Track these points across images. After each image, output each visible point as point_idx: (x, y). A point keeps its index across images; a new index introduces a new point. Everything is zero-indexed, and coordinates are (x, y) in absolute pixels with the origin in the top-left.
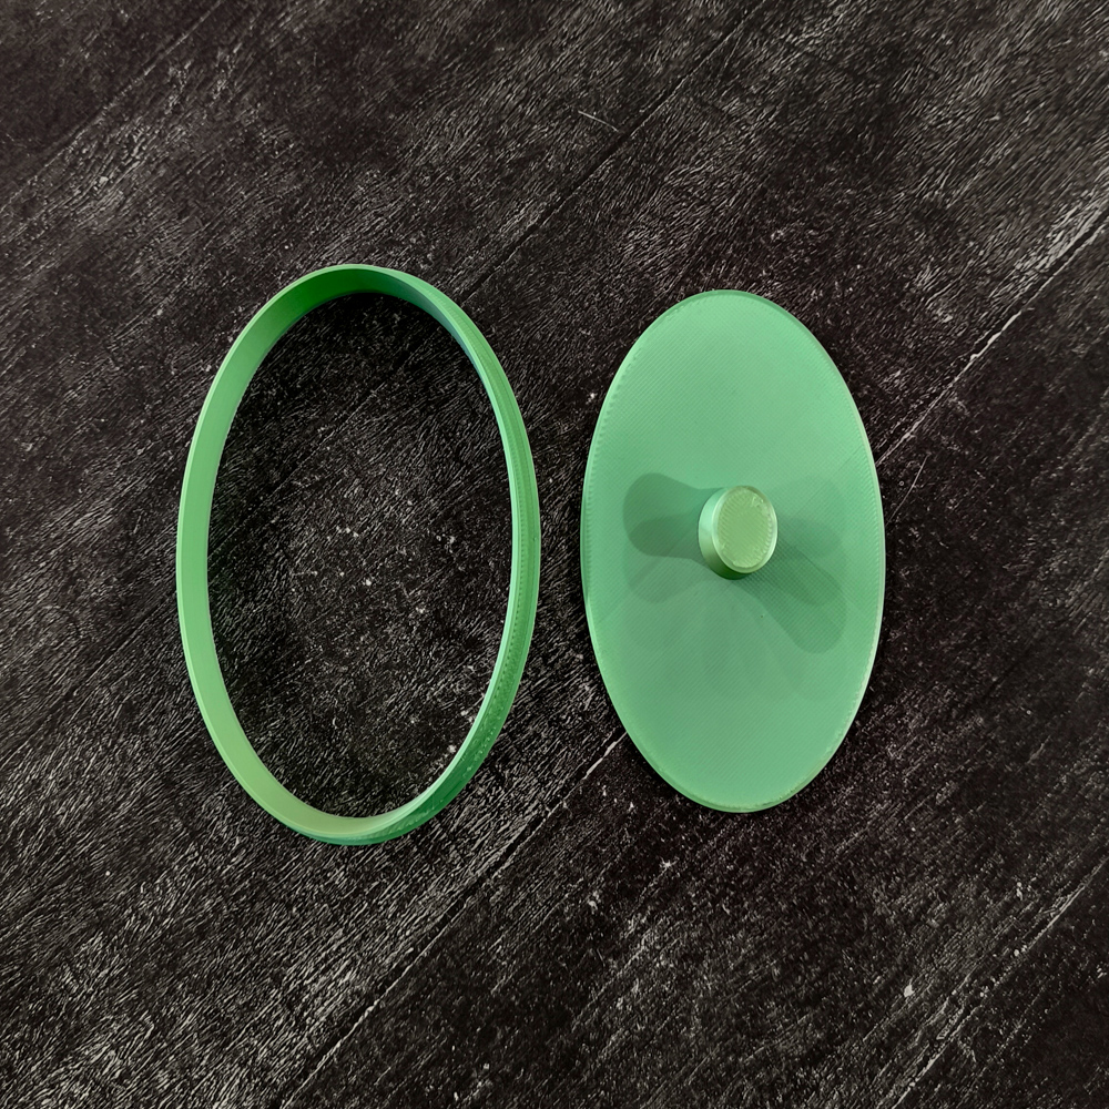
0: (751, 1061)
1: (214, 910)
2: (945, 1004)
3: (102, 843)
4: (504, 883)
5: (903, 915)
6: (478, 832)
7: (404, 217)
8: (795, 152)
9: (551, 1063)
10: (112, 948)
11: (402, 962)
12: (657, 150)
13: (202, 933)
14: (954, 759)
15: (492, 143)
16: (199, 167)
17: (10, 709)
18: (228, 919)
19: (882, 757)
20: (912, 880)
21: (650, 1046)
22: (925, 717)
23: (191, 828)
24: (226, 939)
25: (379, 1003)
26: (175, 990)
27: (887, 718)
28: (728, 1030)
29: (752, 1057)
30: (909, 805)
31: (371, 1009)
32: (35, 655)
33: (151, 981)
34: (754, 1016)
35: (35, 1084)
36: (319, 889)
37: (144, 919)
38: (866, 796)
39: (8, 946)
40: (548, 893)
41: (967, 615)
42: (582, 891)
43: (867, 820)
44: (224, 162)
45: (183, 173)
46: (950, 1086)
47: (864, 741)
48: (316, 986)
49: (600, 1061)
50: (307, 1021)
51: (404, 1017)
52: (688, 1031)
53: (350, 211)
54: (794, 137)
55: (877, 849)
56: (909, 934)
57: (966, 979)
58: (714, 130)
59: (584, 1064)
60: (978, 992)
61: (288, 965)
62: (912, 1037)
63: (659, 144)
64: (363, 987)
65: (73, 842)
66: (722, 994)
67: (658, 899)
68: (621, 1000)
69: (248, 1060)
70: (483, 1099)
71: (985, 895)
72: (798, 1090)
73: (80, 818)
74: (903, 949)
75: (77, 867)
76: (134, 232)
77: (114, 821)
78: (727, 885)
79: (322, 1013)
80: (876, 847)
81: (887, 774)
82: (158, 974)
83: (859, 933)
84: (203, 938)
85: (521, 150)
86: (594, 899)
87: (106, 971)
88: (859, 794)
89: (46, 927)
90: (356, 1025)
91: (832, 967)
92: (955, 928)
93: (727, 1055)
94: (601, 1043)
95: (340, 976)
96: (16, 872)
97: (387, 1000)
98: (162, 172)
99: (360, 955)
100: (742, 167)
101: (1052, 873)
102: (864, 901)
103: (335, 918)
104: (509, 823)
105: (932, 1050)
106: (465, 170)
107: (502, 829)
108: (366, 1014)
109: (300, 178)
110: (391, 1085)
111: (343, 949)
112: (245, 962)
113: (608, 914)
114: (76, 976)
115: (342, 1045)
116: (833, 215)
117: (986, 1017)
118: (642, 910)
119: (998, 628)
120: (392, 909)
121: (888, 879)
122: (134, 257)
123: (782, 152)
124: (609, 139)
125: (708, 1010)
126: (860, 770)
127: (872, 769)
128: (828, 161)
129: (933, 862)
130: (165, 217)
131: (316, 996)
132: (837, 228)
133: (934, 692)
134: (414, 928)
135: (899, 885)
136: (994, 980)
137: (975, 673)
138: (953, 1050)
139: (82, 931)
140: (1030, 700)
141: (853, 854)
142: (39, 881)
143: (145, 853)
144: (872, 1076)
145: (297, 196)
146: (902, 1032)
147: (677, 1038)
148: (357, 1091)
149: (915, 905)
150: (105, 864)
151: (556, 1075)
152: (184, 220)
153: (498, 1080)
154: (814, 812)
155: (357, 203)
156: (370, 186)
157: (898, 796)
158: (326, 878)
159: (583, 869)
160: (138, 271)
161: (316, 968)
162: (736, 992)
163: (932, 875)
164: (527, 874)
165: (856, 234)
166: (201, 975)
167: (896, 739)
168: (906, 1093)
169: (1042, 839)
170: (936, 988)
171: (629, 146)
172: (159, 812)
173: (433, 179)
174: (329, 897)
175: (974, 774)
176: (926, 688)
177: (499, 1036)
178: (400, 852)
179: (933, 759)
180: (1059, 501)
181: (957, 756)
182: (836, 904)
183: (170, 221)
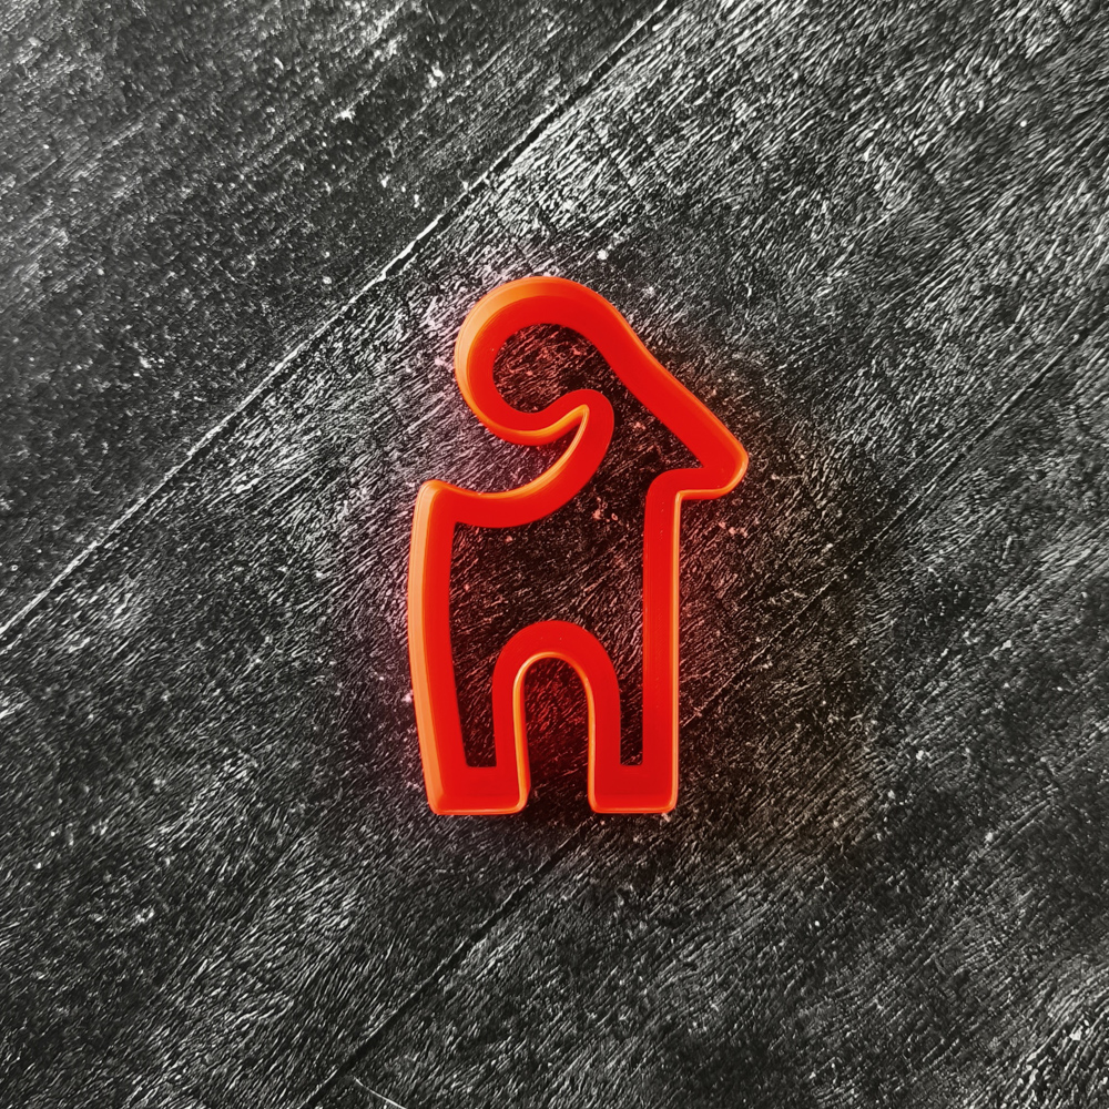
7: (655, 961)
8: (109, 1038)
12: (301, 1047)
15: (530, 1069)
16: (942, 1050)
44: (907, 1054)
45: (965, 1041)
53: (730, 973)
54: (109, 1061)
58: (220, 1075)
63: (297, 1056)
76: (1030, 957)
85: (491, 1055)
98: (994, 1044)
100: (185, 1019)
106: (568, 1029)
109: (800, 1026)
116: (66, 943)
122: (1027, 919)
123: (127, 1038)
124: (367, 1067)
128: (66, 1022)
130: (987, 976)
132: (62, 922)
145: (803, 999)
152: (961, 970)
155: (721, 985)
156: (703, 1010)
160: (1021, 898)
165: (37, 913)
171: (340, 1056)
173: (614, 1017)
183: (980, 970)
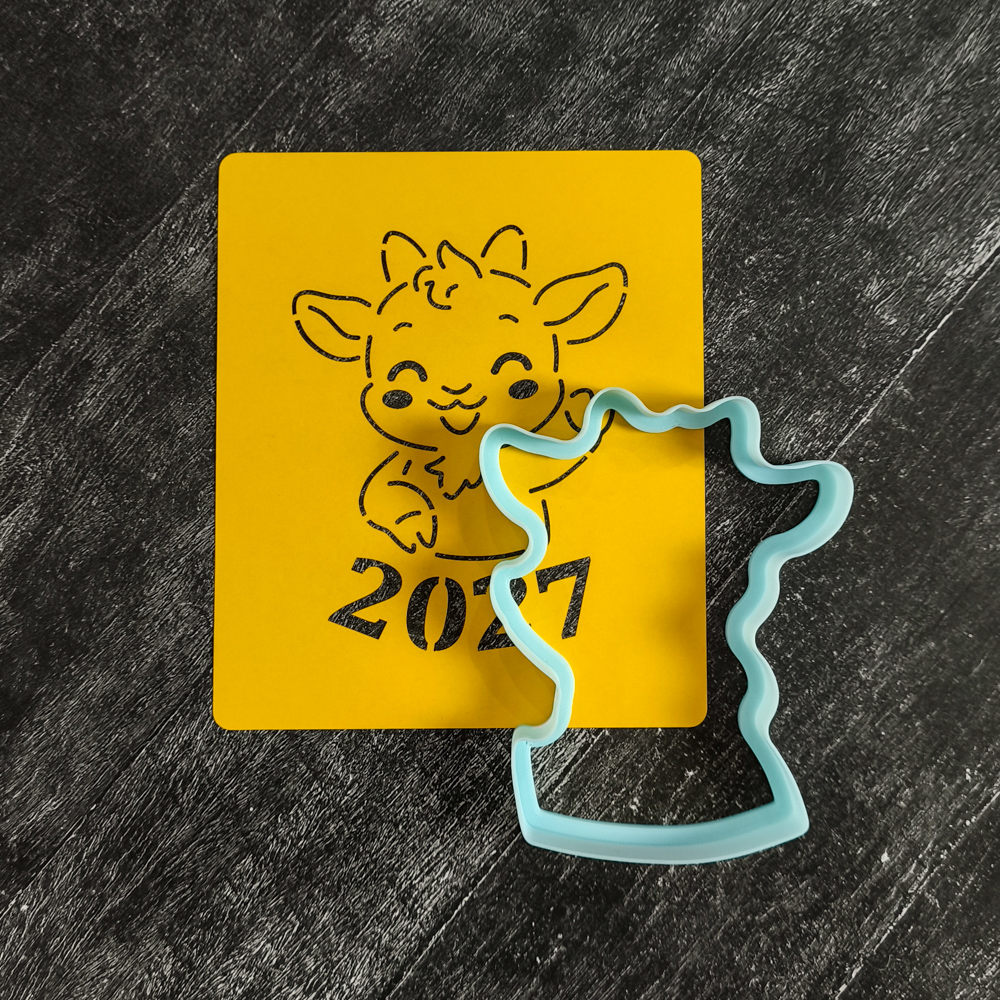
0: (765, 918)
1: (337, 832)
2: (914, 865)
3: (245, 786)
4: (563, 796)
5: (878, 800)
6: (539, 758)
9: (610, 931)
10: (260, 866)
11: (488, 862)
13: (330, 850)
14: (913, 676)
17: (161, 686)
18: (350, 838)
19: (856, 678)
20: (884, 772)
21: (685, 913)
22: (888, 645)
23: (313, 770)
24: (349, 853)
25: (472, 895)
26: (313, 895)
27: (858, 648)
28: (746, 896)
29: (765, 915)
30: (879, 714)
31: (466, 899)
32: (176, 643)
33: (294, 889)
34: (765, 885)
35: (210, 974)
36: (419, 811)
37: (284, 843)
38: (844, 710)
39: (179, 870)
40: (598, 801)
41: (919, 561)
42: (625, 799)
43: (846, 728)
46: (920, 927)
47: (841, 666)
48: (423, 884)
49: (648, 926)
50: (418, 911)
51: (493, 904)
52: (715, 898)
55: (855, 751)
56: (883, 814)
57: (929, 846)
59: (635, 929)
60: (939, 854)
61: (399, 870)
62: (889, 892)
64: (459, 882)
65: (222, 786)
66: (739, 870)
67: (685, 801)
68: (661, 879)
69: (374, 944)
70: (559, 960)
71: (942, 780)
72: (803, 938)
73: (225, 768)
74: (879, 826)
75: (226, 806)
77: (252, 769)
78: (739, 786)
79: (429, 905)
80: (855, 749)
81: (860, 692)
82: (298, 884)
83: (844, 816)
84: (331, 854)
86: (634, 804)
87: (258, 884)
88: (839, 709)
89: (207, 853)
90: (456, 912)
91: (824, 843)
92: (918, 806)
93: (747, 915)
94: (648, 912)
95: (440, 876)
96: (180, 813)
97: (479, 891)
99: (455, 858)
101: (993, 759)
102: (847, 791)
103: (433, 832)
104: (564, 749)
105: (905, 901)
107: (559, 754)
108: (463, 903)
110: (487, 955)
111: (441, 855)
112: (365, 870)
113: (647, 814)
114: (235, 889)
115: (446, 927)
117: (946, 873)
118: (673, 809)
119: (943, 570)
120: (477, 822)
121: (865, 774)
125: (730, 882)
126: (839, 690)
127: (848, 689)
129: (900, 758)
131: (423, 892)
133: (895, 625)
134: (495, 835)
135: (873, 776)
136: (951, 845)
137: (926, 607)
138: (921, 900)
139: (236, 855)
140: (970, 626)
141: (837, 755)
142: (198, 819)
143: (279, 791)
144: (859, 923)
146: (881, 889)
147: (707, 905)
148: (461, 961)
149: (887, 791)
150: (248, 802)
151: (614, 939)
153: (570, 945)
154: (804, 724)
157: (869, 708)
158: (423, 802)
159: (624, 781)
161: (422, 871)
162: (750, 866)
163: (899, 768)
164: (582, 788)
166: (333, 882)
167: (866, 665)
168: (886, 935)
169: (983, 734)
170: (906, 854)
172: (286, 759)
174: (427, 815)
175: (929, 687)
176: (888, 622)
177: (568, 912)
178: (480, 778)
179: (895, 678)
180: (989, 465)
181: (915, 674)
182: (825, 795)
